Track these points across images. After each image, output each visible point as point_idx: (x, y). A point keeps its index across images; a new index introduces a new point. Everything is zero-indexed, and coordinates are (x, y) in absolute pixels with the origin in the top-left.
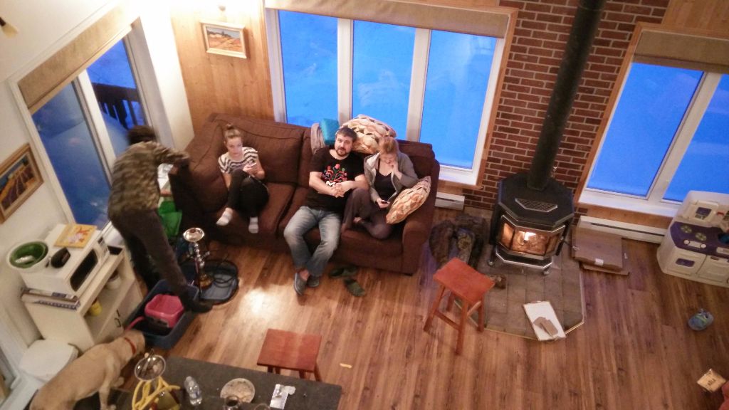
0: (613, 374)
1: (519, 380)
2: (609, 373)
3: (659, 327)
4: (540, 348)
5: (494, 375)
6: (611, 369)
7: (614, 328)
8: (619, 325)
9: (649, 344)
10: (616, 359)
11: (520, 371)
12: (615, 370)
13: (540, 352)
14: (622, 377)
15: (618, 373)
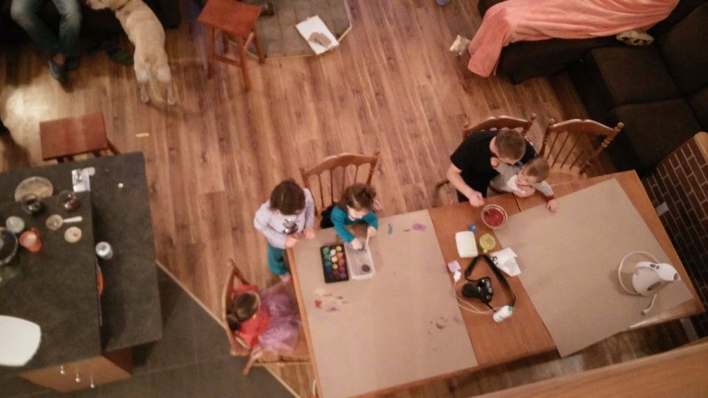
0: (383, 65)
1: (308, 95)
2: (381, 65)
3: (413, 11)
4: (320, 61)
5: (286, 98)
6: (381, 60)
7: (378, 24)
8: (381, 20)
9: (408, 29)
10: (384, 50)
11: (307, 88)
12: (385, 61)
13: (320, 65)
14: (391, 65)
15: (389, 63)
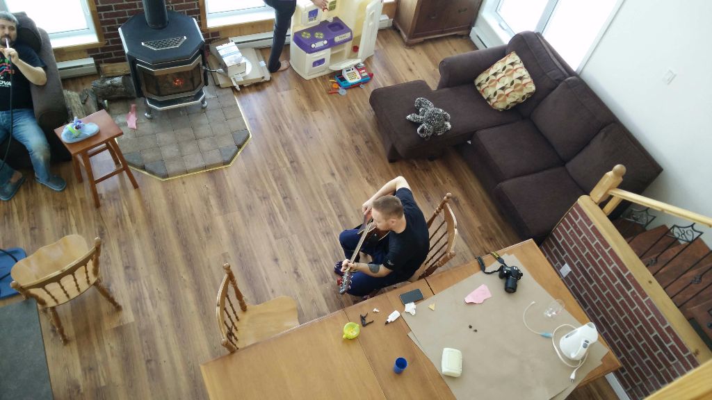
0: (287, 168)
1: (215, 209)
2: (285, 169)
3: (310, 115)
4: (223, 174)
5: (192, 215)
6: (285, 164)
7: (277, 131)
8: (280, 127)
9: (307, 132)
10: (287, 155)
11: (213, 202)
12: (289, 165)
13: (225, 178)
14: (295, 167)
15: (292, 166)
